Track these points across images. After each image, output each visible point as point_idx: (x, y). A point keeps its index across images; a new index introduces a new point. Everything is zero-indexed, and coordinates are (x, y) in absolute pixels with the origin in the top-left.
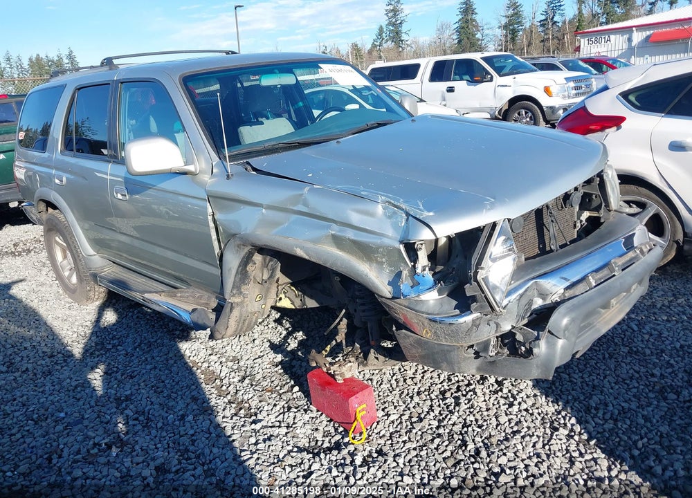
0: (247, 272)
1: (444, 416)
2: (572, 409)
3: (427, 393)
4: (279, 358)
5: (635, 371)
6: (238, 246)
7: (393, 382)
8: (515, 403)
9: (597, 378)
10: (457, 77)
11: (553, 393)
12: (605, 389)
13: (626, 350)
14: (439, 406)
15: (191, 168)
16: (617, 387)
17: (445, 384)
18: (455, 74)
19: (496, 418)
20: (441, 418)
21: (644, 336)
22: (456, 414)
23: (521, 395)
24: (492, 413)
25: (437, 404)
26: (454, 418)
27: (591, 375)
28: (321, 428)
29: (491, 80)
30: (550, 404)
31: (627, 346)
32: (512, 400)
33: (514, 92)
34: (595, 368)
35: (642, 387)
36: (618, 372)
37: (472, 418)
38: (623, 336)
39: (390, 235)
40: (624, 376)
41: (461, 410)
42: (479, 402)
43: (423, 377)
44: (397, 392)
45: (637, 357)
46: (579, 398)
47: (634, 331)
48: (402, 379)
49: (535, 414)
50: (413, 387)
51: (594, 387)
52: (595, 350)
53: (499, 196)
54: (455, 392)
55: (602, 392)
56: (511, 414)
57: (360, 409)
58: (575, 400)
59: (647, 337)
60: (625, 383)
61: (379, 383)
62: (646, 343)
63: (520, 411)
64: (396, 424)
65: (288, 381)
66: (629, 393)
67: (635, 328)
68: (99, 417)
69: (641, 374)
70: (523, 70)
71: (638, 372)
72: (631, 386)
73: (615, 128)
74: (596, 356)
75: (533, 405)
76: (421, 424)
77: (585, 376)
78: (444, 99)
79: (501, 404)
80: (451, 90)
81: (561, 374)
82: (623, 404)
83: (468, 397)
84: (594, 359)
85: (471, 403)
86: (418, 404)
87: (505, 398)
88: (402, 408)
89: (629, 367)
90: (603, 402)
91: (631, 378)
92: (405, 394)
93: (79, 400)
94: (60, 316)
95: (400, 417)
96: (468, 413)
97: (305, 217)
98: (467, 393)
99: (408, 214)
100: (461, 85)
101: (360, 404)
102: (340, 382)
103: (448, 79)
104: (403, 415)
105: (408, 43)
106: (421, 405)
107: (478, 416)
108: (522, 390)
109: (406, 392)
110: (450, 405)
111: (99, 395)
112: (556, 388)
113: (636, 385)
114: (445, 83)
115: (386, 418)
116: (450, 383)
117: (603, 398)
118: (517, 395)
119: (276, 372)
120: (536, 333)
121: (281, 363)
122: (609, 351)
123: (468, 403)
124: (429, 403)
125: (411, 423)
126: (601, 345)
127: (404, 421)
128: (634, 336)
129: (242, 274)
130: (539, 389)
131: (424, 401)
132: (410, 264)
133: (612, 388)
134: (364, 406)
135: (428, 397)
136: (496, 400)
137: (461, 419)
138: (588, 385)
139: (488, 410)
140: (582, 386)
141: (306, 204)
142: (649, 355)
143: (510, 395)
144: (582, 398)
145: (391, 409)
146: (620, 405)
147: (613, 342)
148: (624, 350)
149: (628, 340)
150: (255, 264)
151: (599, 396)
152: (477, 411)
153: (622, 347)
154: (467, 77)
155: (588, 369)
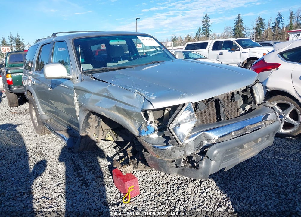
0: (88, 122)
1: (170, 195)
2: (231, 197)
3: (167, 184)
4: (109, 163)
5: (269, 183)
6: (84, 110)
7: (154, 178)
8: (205, 192)
9: (249, 184)
10: (224, 49)
11: (225, 189)
12: (251, 190)
13: (268, 172)
14: (170, 190)
15: (70, 77)
16: (257, 189)
17: (176, 181)
18: (224, 47)
19: (194, 198)
20: (169, 196)
21: (279, 167)
22: (176, 194)
23: (209, 189)
24: (192, 196)
25: (170, 189)
26: (175, 196)
27: (246, 183)
28: (114, 195)
29: (239, 50)
30: (222, 194)
31: (269, 171)
32: (204, 190)
33: (249, 55)
34: (249, 180)
35: (269, 190)
36: (260, 183)
37: (183, 197)
38: (269, 166)
39: (138, 107)
40: (262, 184)
41: (179, 193)
42: (188, 190)
43: (167, 177)
44: (154, 182)
45: (272, 176)
46: (237, 193)
47: (275, 164)
48: (158, 177)
49: (213, 198)
50: (161, 181)
51: (246, 188)
52: (253, 171)
53: (189, 92)
54: (179, 185)
55: (249, 191)
56: (201, 197)
57: (130, 188)
58: (235, 193)
59: (280, 167)
60: (262, 188)
61: (147, 178)
62: (279, 170)
63: (206, 196)
64: (148, 196)
65: (109, 173)
66: (262, 193)
67: (276, 163)
68: (26, 181)
69: (271, 184)
70: (254, 46)
71: (270, 183)
72: (264, 190)
73: (276, 69)
74: (252, 174)
75: (214, 194)
76: (158, 198)
77: (243, 183)
78: (218, 58)
79: (198, 192)
80: (221, 54)
81: (232, 181)
82: (257, 198)
83: (184, 187)
84: (250, 176)
85: (184, 190)
86: (161, 188)
87: (202, 190)
88: (153, 190)
89: (266, 180)
90: (248, 196)
91: (265, 186)
92: (157, 184)
93: (22, 173)
94: (30, 139)
95: (151, 194)
96: (181, 195)
97: (107, 98)
98: (184, 185)
99: (145, 98)
100: (225, 52)
101: (131, 186)
102: (124, 175)
103: (220, 49)
104: (153, 193)
105: (212, 35)
106: (162, 189)
107: (186, 197)
108: (210, 187)
109: (158, 182)
110: (175, 190)
111: (30, 172)
112: (228, 187)
113: (267, 189)
114: (219, 51)
115: (144, 193)
116: (179, 181)
117: (248, 194)
118: (207, 189)
119: (105, 169)
120: (201, 157)
121: (109, 166)
122: (259, 173)
123: (183, 190)
124: (166, 188)
125: (155, 197)
126: (256, 169)
127: (152, 195)
128: (274, 167)
129: (86, 123)
130: (219, 187)
131: (164, 187)
132: (146, 121)
133: (254, 190)
134: (133, 187)
135: (167, 186)
136: (197, 190)
137: (177, 197)
138: (243, 187)
139: (191, 194)
140: (240, 187)
141: (107, 93)
142: (278, 176)
143: (204, 188)
144: (238, 193)
145: (148, 190)
146: (256, 198)
147: (263, 168)
148: (267, 173)
149: (270, 168)
150: (92, 119)
151: (246, 193)
152: (186, 194)
153: (266, 171)
154: (229, 49)
155: (246, 180)
